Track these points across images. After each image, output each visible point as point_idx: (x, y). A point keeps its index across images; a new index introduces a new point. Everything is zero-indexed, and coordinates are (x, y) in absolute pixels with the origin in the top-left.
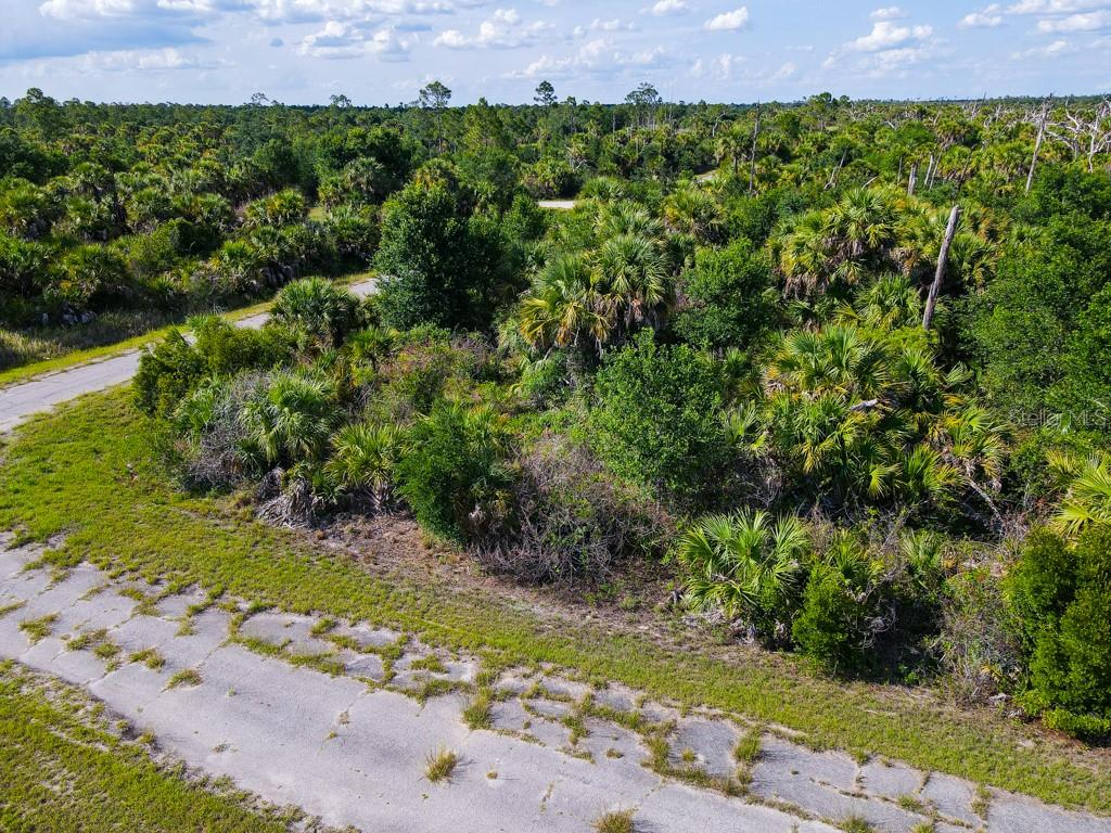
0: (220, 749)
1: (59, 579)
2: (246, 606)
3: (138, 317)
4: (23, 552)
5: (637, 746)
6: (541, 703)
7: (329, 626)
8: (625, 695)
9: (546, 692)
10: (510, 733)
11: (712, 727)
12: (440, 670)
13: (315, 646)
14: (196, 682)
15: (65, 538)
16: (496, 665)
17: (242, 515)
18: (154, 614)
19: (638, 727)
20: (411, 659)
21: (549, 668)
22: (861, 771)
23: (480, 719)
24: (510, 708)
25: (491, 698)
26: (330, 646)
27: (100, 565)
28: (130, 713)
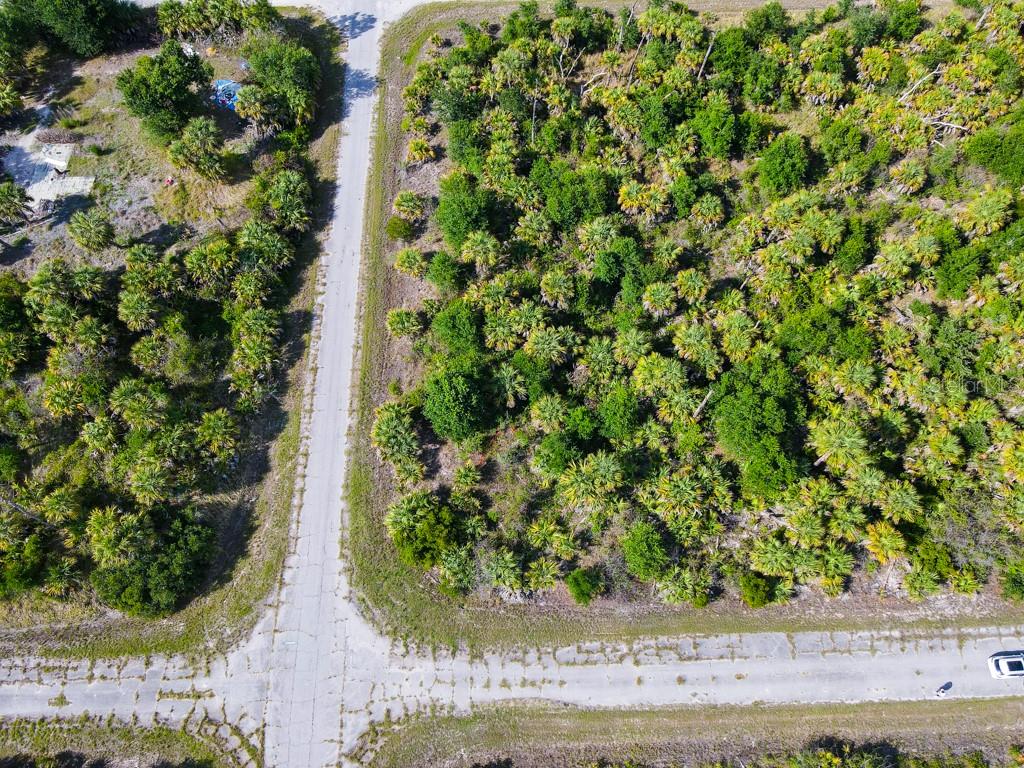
0: (590, 699)
2: (550, 650)
4: (458, 658)
5: (673, 655)
6: (646, 651)
7: (579, 648)
8: (663, 639)
9: (646, 647)
10: (646, 664)
11: (685, 641)
12: (618, 651)
13: (582, 657)
14: (565, 683)
15: (464, 645)
16: (629, 643)
17: (498, 601)
18: (529, 665)
19: (671, 649)
20: (608, 650)
21: (641, 637)
22: (717, 640)
23: (637, 663)
24: (641, 656)
25: (635, 655)
26: (585, 655)
27: (491, 653)
28: (560, 699)
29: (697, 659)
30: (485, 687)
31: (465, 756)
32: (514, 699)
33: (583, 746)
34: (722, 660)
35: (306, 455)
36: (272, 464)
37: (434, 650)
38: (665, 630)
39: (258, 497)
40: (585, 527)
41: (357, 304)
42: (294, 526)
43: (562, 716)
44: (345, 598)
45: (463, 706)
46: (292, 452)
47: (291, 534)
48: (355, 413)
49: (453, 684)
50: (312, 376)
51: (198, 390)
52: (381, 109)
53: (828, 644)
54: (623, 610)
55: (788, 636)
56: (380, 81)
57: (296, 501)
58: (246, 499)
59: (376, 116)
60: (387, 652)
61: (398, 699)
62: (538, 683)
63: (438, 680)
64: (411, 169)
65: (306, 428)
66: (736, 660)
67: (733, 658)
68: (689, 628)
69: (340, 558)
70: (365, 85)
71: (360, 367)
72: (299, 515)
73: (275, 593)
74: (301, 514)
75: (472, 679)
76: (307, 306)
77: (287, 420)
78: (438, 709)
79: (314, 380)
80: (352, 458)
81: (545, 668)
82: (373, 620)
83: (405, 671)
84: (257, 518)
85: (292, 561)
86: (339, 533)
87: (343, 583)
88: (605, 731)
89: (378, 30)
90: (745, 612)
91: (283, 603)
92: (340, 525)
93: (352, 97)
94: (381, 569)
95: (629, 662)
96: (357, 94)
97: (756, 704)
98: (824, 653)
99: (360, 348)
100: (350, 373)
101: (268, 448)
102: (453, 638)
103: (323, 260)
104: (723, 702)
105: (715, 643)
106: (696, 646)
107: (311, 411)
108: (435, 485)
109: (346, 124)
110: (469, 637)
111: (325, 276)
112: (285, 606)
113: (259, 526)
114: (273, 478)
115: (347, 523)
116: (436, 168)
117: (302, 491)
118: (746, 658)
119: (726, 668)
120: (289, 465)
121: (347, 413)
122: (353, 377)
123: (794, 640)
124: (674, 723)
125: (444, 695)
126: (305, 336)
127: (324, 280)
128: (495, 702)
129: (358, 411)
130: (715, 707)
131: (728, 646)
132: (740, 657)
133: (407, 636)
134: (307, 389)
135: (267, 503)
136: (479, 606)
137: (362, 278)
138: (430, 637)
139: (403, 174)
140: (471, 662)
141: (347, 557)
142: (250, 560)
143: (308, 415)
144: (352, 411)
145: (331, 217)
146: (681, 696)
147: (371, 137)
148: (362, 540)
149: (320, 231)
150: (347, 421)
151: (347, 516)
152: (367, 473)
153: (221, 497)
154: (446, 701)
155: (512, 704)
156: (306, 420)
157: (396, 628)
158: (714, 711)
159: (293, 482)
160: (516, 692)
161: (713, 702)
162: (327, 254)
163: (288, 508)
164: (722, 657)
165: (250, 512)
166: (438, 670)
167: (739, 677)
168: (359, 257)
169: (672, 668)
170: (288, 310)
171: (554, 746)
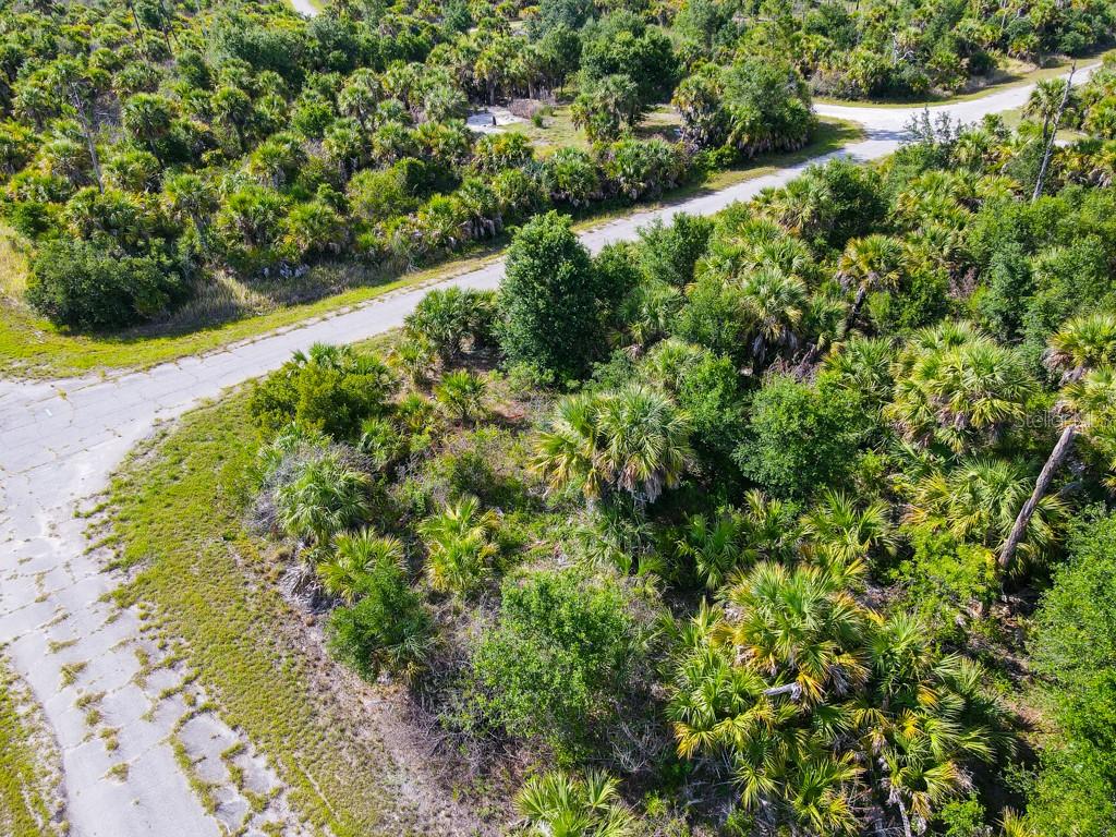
1: (112, 620)
2: (202, 700)
3: (342, 273)
4: (107, 577)
7: (240, 750)
14: (123, 779)
15: (141, 570)
18: (142, 685)
26: (227, 774)
28: (71, 793)
30: (53, 645)
32: (38, 708)
35: (357, 309)
37: (108, 542)
39: (267, 315)
42: (244, 342)
44: (158, 420)
46: (350, 301)
47: (230, 346)
49: (42, 599)
57: (282, 330)
58: (255, 308)
60: (77, 497)
62: (101, 726)
63: (42, 575)
65: (393, 295)
69: (223, 389)
73: (127, 371)
74: (268, 339)
75: (65, 617)
77: (390, 284)
79: (464, 274)
80: (389, 334)
81: (150, 718)
82: (134, 458)
83: (45, 531)
84: (235, 325)
85: (188, 361)
91: (115, 382)
103: (618, 220)
110: (163, 568)
112: (111, 385)
113: (225, 329)
117: (302, 327)
120: (331, 307)
128: (19, 679)
134: (446, 276)
138: (134, 525)
140: (107, 599)
141: (229, 394)
142: (169, 342)
143: (413, 289)
153: (240, 289)
155: (23, 710)
156: (404, 291)
157: (131, 484)
159: (308, 317)
160: (60, 701)
163: (266, 331)
165: (240, 318)
166: (67, 565)
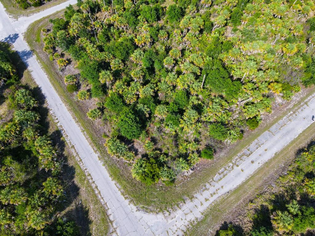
0: (233, 186)
7: (219, 173)
8: (239, 154)
9: (236, 160)
10: (240, 164)
11: (244, 150)
12: (230, 166)
13: (222, 175)
14: (223, 186)
15: (185, 197)
16: (231, 162)
17: (185, 177)
18: (209, 189)
19: (243, 156)
20: (227, 168)
21: (233, 158)
22: (252, 144)
23: (237, 166)
24: (237, 163)
25: (235, 164)
26: (222, 174)
27: (195, 194)
28: (225, 192)
29: (252, 153)
30: (201, 205)
31: (212, 231)
32: (213, 202)
33: (242, 201)
34: (258, 149)
35: (90, 175)
36: (79, 186)
37: (178, 206)
38: (237, 152)
39: (81, 200)
40: (194, 138)
41: (73, 118)
42: (102, 200)
43: (230, 197)
44: (137, 211)
45: (199, 216)
46: (84, 178)
47: (103, 204)
48: (97, 151)
49: (191, 212)
50: (73, 149)
51: (33, 179)
52: (39, 58)
53: (279, 126)
54: (222, 154)
55: (268, 131)
56: (33, 51)
57: (97, 192)
58: (77, 204)
59: (39, 61)
60: (163, 218)
61: (178, 230)
62: (216, 192)
63: (186, 214)
64: (62, 70)
65: (83, 167)
66: (261, 146)
67: (260, 146)
68: (243, 147)
69: (125, 199)
70: (28, 54)
71: (89, 137)
72: (101, 196)
73: (111, 227)
74: (102, 195)
75: (196, 206)
76: (56, 129)
77: (75, 169)
78: (193, 223)
79: (75, 150)
80: (106, 165)
82: (151, 211)
83: (173, 219)
84: (86, 207)
85: (109, 212)
86: (119, 192)
87: (133, 207)
88: (245, 192)
89: (21, 37)
90: (253, 132)
91: (116, 228)
92: (118, 189)
93: (26, 60)
94: (142, 193)
95: (235, 167)
96: (27, 58)
97: (275, 154)
98: (280, 129)
99: (84, 131)
100: (86, 140)
101: (74, 182)
102: (180, 198)
103: (51, 112)
104: (267, 160)
105: (252, 146)
106: (248, 150)
107: (81, 160)
108: (140, 156)
109: (29, 68)
110: (185, 194)
111: (55, 117)
112: (118, 229)
113: (89, 209)
114: (83, 190)
115: (120, 187)
116: (71, 66)
117: (97, 187)
118: (263, 144)
119: (261, 150)
120: (86, 182)
121: (94, 153)
122: (88, 141)
123: (271, 131)
124: (260, 175)
125: (191, 217)
126: (62, 139)
127: (56, 118)
128: (208, 208)
129: (98, 150)
130: (266, 163)
131: (257, 144)
132: (262, 145)
133: (166, 208)
134: (75, 154)
135: (86, 200)
136: (181, 183)
137: (69, 110)
138: (174, 203)
139: (61, 73)
140: (192, 201)
141: (128, 197)
142: (94, 223)
143: (81, 162)
144: (96, 152)
145: (45, 98)
146: (256, 166)
147: (42, 68)
148: (128, 189)
149: (44, 104)
150: (96, 156)
151: (118, 185)
152: (115, 167)
153: (67, 209)
154: (193, 219)
155: (213, 204)
156: (81, 164)
157: (161, 208)
158: (267, 164)
159: (91, 187)
160: (212, 200)
161: (265, 162)
162: (52, 110)
163: (96, 196)
164: (257, 148)
165: (82, 207)
166: (183, 211)
167: (266, 150)
168: (63, 105)
169: (248, 161)
170: (49, 134)
171: (234, 207)
